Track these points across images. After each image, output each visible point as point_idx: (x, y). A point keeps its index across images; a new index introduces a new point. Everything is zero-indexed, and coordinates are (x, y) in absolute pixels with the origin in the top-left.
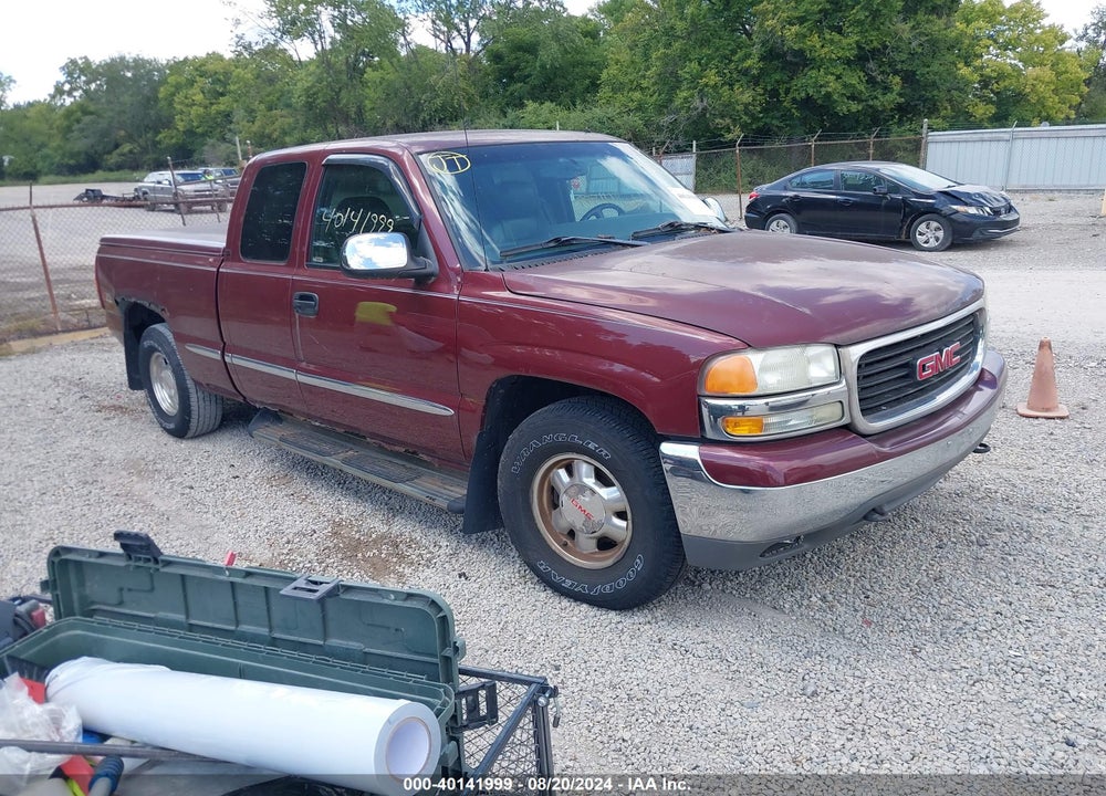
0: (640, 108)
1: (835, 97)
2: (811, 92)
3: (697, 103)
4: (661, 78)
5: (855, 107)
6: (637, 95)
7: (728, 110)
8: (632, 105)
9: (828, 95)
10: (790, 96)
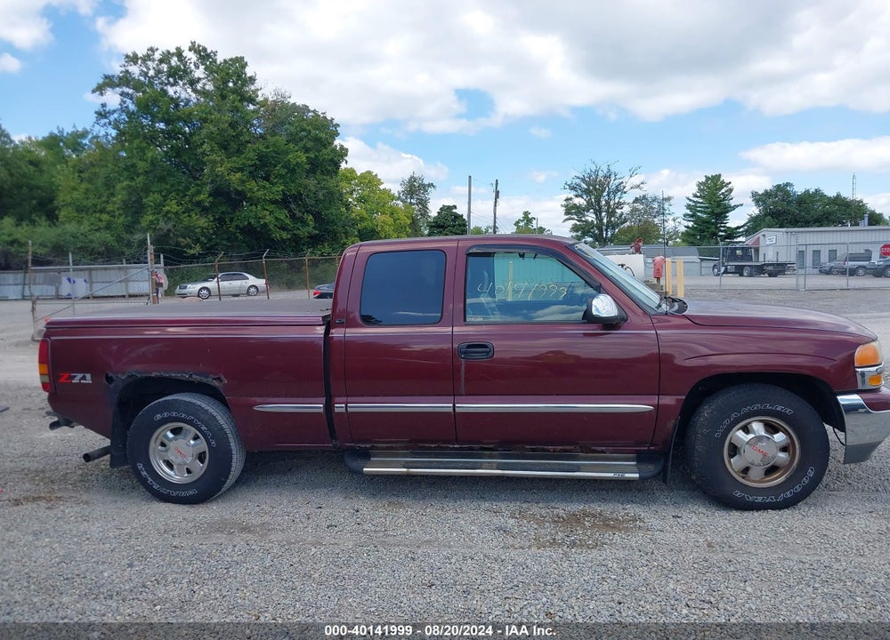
0: (108, 227)
1: (271, 227)
2: (252, 221)
3: (162, 225)
4: (126, 206)
5: (285, 235)
6: (105, 217)
7: (188, 231)
8: (102, 225)
9: (265, 225)
10: (234, 224)
